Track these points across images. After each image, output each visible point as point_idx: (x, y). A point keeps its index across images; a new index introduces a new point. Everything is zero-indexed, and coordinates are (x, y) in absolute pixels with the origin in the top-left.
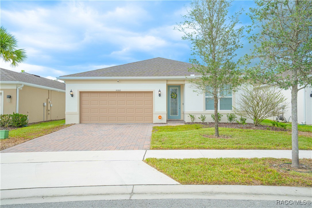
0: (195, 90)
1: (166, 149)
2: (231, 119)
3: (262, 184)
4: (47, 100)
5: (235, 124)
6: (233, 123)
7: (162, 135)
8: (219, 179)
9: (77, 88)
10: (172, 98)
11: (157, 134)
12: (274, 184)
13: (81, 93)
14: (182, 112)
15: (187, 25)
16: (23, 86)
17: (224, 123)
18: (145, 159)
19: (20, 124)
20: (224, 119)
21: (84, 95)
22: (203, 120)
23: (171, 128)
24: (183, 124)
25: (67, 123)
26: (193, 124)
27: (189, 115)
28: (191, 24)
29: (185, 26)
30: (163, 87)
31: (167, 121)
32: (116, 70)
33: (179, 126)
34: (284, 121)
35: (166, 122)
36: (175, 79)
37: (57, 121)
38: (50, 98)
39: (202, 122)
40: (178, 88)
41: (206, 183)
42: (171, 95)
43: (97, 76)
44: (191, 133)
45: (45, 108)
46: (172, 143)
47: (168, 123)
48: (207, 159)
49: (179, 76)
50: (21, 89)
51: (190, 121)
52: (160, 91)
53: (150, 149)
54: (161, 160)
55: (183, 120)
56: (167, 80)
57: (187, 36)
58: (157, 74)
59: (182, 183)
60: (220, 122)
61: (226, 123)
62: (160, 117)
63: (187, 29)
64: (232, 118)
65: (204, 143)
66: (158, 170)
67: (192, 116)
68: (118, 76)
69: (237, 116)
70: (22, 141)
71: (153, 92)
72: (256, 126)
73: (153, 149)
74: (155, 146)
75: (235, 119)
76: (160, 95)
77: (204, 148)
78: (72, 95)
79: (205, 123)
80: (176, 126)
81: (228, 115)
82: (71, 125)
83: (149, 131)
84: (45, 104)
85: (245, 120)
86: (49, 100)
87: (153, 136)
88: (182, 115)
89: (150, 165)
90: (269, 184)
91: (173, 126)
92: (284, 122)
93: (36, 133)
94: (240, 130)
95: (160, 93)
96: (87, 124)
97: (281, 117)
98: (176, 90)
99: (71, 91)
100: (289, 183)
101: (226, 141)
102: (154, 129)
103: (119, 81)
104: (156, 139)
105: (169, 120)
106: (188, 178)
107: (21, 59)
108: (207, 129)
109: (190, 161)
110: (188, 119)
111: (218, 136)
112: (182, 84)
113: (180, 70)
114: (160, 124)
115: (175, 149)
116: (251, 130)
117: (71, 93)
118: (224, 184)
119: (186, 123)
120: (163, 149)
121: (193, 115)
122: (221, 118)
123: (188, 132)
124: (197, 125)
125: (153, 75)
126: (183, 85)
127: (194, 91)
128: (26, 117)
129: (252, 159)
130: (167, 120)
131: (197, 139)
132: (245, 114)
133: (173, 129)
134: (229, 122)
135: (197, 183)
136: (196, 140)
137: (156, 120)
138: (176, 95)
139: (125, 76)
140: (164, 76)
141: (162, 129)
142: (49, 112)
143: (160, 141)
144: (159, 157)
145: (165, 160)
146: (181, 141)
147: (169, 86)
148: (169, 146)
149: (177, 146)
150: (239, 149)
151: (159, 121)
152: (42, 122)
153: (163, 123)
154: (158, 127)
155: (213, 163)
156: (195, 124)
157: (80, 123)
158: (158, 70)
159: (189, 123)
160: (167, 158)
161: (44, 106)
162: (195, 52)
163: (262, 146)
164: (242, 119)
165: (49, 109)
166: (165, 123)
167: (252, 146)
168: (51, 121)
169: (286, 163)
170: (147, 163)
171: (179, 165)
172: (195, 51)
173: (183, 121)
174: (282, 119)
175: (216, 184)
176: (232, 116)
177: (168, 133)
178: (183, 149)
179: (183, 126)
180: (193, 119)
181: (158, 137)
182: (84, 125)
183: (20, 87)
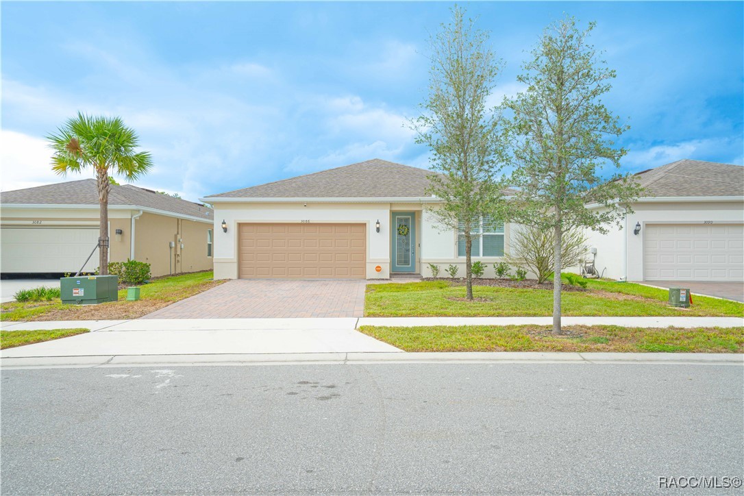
0: (436, 225)
1: (388, 316)
2: (500, 272)
3: (505, 351)
4: (176, 236)
5: (507, 280)
6: (504, 279)
7: (381, 297)
8: (454, 345)
9: (234, 217)
10: (400, 234)
11: (374, 295)
12: (520, 350)
13: (240, 225)
14: (417, 260)
15: (423, 122)
16: (142, 213)
17: (489, 279)
18: (358, 326)
19: (140, 279)
20: (490, 272)
21: (245, 229)
22: (454, 273)
23: (397, 288)
24: (418, 281)
25: (216, 277)
26: (435, 280)
27: (429, 266)
28: (429, 121)
29: (419, 123)
30: (384, 217)
31: (392, 275)
32: (301, 185)
33: (411, 284)
34: (594, 276)
35: (388, 278)
36: (405, 201)
37: (193, 275)
38: (180, 232)
39: (452, 277)
40: (410, 217)
41: (438, 351)
42: (398, 230)
43: (268, 195)
44: (430, 294)
45: (173, 249)
46: (398, 308)
47: (393, 279)
48: (445, 327)
49: (412, 196)
50: (138, 218)
51: (430, 275)
52: (378, 223)
53: (364, 316)
54: (380, 328)
55: (419, 274)
56: (391, 204)
57: (423, 139)
58: (373, 192)
59: (407, 351)
60: (482, 277)
61: (493, 279)
62: (378, 269)
63: (422, 127)
64: (503, 270)
65: (446, 308)
66: (378, 339)
67: (434, 267)
68: (304, 195)
69: (510, 266)
70: (164, 305)
71: (365, 224)
72: (540, 283)
73: (368, 316)
74: (371, 311)
75: (508, 272)
76: (378, 230)
77: (446, 315)
78: (225, 230)
79: (456, 279)
80: (406, 284)
81: (496, 265)
82: (225, 281)
83: (360, 290)
84: (173, 245)
85: (525, 273)
86: (179, 237)
87: (368, 299)
88: (417, 264)
89: (366, 334)
90: (513, 350)
91: (401, 284)
92: (594, 278)
93: (176, 292)
94: (511, 290)
95: (378, 226)
96: (250, 279)
97: (589, 268)
98: (407, 220)
99: (224, 223)
100: (536, 348)
101: (480, 305)
102: (369, 288)
103: (306, 205)
104: (374, 303)
105: (394, 274)
106: (415, 345)
107: (144, 168)
108: (457, 288)
109: (421, 329)
110: (427, 272)
111: (472, 298)
112: (418, 211)
113: (413, 184)
114: (379, 280)
115: (402, 316)
116: (530, 289)
117: (224, 226)
118: (460, 351)
119: (423, 279)
120: (383, 316)
121: (435, 265)
122: (483, 270)
123: (425, 293)
124: (442, 281)
125: (366, 195)
126: (420, 212)
127: (433, 227)
128: (148, 266)
129: (506, 327)
130: (390, 274)
131: (437, 302)
132: (522, 264)
133: (399, 288)
134: (498, 277)
135: (427, 350)
136: (435, 305)
137: (371, 272)
138: (406, 229)
139: (318, 196)
140: (386, 196)
141: (383, 288)
142: (179, 258)
143: (379, 306)
144: (377, 325)
145: (386, 328)
146: (412, 306)
147: (394, 214)
148: (393, 312)
149: (404, 312)
150: (498, 316)
151: (376, 275)
152: (168, 275)
153: (383, 279)
154: (374, 285)
155: (452, 331)
156: (439, 281)
157: (239, 277)
158: (376, 186)
159: (428, 279)
160: (389, 326)
161: (171, 248)
162: (435, 165)
163: (532, 312)
164: (519, 273)
165: (178, 253)
166: (387, 280)
167: (518, 311)
168: (182, 274)
169: (548, 329)
170: (362, 332)
171: (406, 333)
172: (435, 163)
173: (419, 276)
174: (591, 271)
175: (449, 351)
176: (502, 267)
177: (392, 294)
178: (413, 316)
179: (417, 283)
180: (435, 271)
181: (376, 300)
182: (247, 281)
183: (137, 216)
